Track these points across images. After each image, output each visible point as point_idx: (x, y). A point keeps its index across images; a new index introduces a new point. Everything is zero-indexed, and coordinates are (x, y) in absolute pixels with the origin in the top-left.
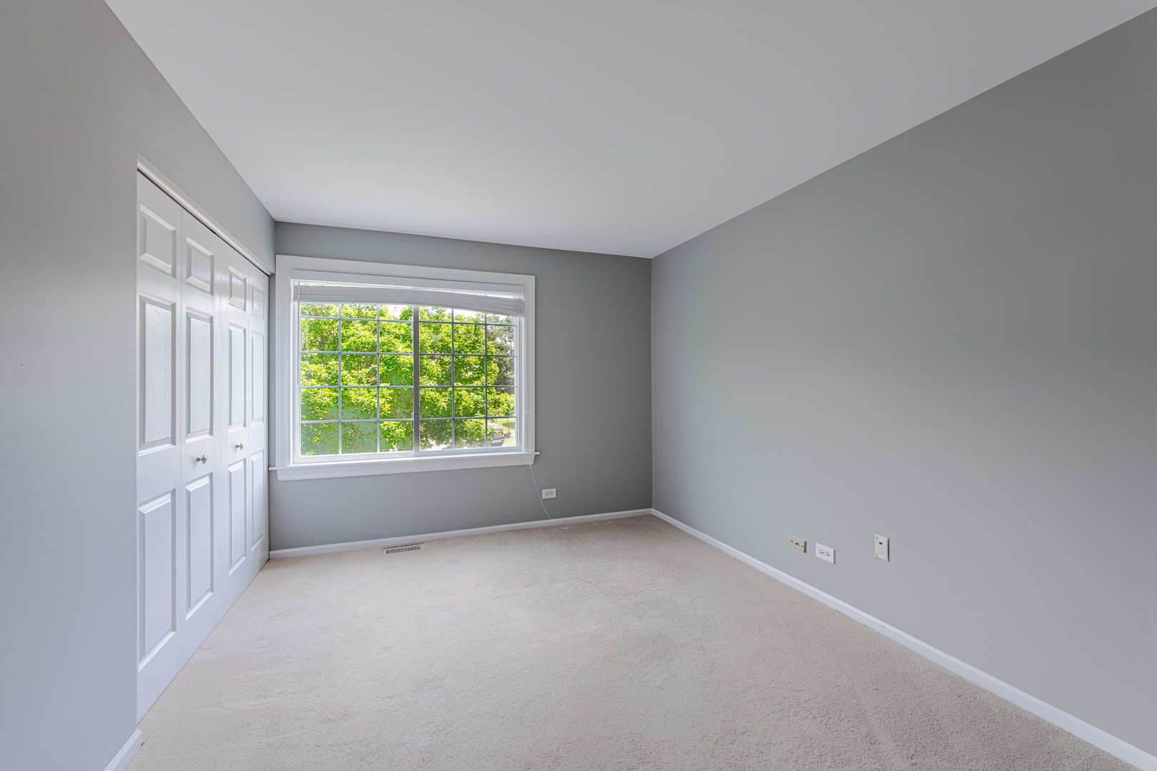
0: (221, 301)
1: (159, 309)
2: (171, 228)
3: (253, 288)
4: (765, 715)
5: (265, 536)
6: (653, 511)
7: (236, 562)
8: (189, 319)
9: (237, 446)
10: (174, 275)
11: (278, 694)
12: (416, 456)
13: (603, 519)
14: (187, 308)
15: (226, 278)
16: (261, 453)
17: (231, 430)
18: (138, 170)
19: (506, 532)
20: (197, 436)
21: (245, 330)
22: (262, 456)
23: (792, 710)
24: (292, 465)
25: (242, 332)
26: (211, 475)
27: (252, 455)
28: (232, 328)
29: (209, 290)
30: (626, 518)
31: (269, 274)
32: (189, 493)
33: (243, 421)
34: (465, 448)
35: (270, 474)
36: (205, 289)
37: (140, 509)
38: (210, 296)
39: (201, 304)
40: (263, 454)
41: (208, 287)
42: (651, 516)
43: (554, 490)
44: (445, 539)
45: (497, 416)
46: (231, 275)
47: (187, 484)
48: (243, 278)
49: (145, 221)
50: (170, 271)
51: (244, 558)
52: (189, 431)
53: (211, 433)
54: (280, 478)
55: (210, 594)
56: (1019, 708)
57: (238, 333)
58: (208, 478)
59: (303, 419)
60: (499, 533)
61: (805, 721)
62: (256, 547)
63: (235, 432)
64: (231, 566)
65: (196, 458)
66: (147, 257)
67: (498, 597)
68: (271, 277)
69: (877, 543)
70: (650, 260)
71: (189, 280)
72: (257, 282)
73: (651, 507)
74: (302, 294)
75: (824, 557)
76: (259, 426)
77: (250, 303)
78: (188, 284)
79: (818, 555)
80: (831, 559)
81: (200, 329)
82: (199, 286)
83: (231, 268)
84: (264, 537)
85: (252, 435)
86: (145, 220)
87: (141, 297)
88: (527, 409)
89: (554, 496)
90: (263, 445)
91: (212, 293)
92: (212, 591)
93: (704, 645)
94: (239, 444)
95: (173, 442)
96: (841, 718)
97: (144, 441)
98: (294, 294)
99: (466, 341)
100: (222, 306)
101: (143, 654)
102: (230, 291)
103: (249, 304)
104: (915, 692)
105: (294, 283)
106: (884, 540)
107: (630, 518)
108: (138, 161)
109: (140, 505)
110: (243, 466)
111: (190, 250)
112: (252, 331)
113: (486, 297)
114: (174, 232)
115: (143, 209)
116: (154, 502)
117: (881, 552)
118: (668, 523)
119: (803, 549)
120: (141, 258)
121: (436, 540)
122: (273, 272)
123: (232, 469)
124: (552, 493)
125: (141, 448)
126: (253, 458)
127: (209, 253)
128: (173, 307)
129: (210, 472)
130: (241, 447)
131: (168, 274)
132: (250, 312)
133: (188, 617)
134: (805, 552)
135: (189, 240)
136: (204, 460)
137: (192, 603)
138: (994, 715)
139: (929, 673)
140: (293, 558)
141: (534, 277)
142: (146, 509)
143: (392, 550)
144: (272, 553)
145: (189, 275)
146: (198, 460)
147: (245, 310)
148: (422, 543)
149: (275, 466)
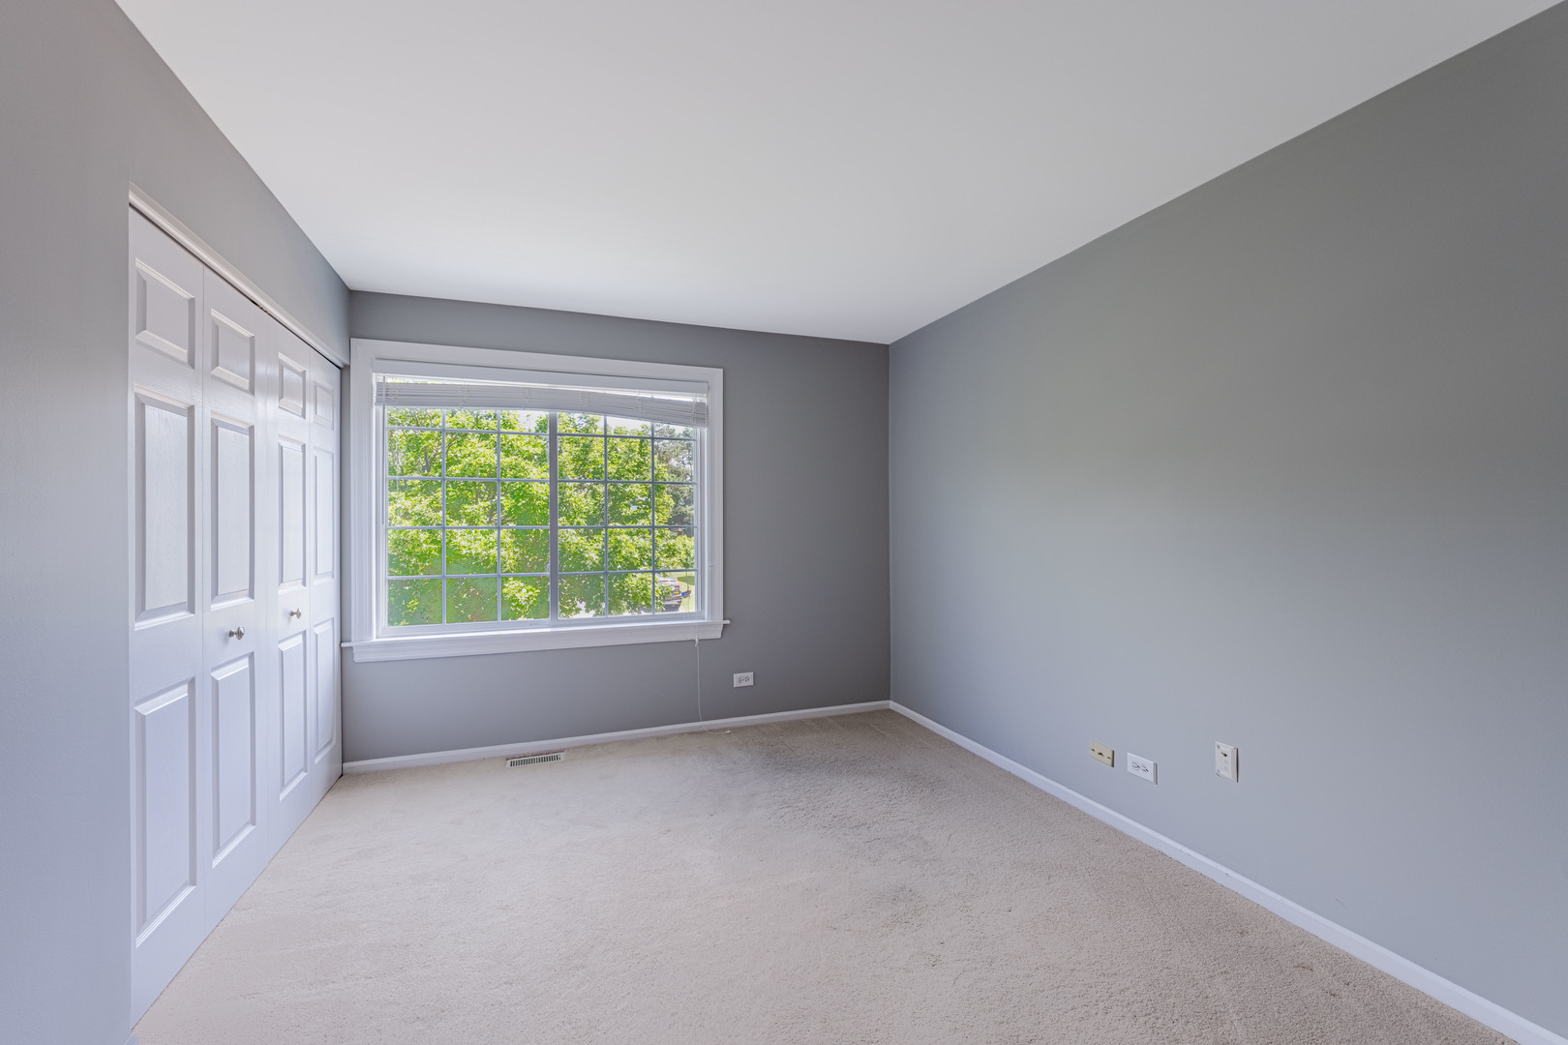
0: (266, 403)
1: (166, 414)
2: (187, 295)
3: (316, 386)
4: (1060, 1012)
5: (336, 742)
6: (892, 705)
7: (291, 781)
8: (215, 427)
9: (292, 614)
10: (192, 364)
11: (345, 978)
12: (553, 626)
13: (821, 716)
14: (212, 412)
15: (274, 371)
16: (330, 622)
17: (283, 591)
18: (131, 205)
19: (682, 734)
20: (229, 599)
21: (304, 446)
22: (331, 627)
23: (1101, 1005)
24: (374, 640)
25: (300, 448)
26: (251, 656)
27: (315, 626)
28: (284, 443)
29: (247, 387)
30: (853, 714)
31: (341, 365)
32: (216, 683)
33: (302, 576)
34: (626, 614)
35: (344, 653)
36: (241, 385)
37: (139, 708)
38: (249, 396)
39: (237, 408)
40: (333, 625)
41: (245, 383)
42: (889, 711)
43: (750, 675)
44: (594, 745)
45: (671, 568)
46: (282, 366)
47: (214, 669)
48: (300, 370)
49: (143, 284)
50: (184, 358)
51: (303, 775)
52: (215, 592)
53: (251, 595)
54: (357, 659)
55: (250, 829)
56: (1437, 1002)
57: (292, 452)
58: (246, 660)
59: (391, 573)
60: (672, 736)
61: (1121, 1022)
62: (321, 760)
63: (290, 594)
64: (283, 786)
65: (228, 631)
66: (146, 336)
67: (669, 831)
68: (344, 370)
69: (1218, 753)
70: (886, 347)
71: (214, 372)
72: (322, 377)
73: (889, 699)
74: (388, 395)
75: (1140, 773)
76: (325, 586)
77: (313, 407)
78: (214, 378)
79: (1130, 769)
80: (1150, 776)
81: (233, 445)
82: (232, 381)
83: (281, 356)
84: (334, 743)
85: (316, 599)
86: (145, 282)
87: (137, 396)
88: (712, 559)
89: (751, 683)
90: (331, 610)
91: (252, 391)
92: (253, 823)
93: (968, 904)
94: (295, 611)
95: (192, 610)
96: (1173, 1018)
97: (143, 608)
98: (378, 395)
99: (627, 463)
100: (266, 410)
101: (144, 921)
102: (281, 390)
103: (310, 409)
104: (1282, 976)
105: (377, 379)
106: (1228, 749)
107: (859, 714)
108: (130, 192)
109: (138, 703)
110: (301, 641)
111: (217, 327)
112: (315, 448)
113: (652, 400)
114: (192, 301)
115: (139, 265)
116: (160, 698)
117: (1226, 768)
118: (913, 722)
119: (1110, 761)
120: (138, 337)
121: (581, 747)
122: (347, 362)
123: (284, 647)
124: (747, 679)
125: (138, 618)
126: (317, 630)
127: (247, 334)
128: (191, 411)
129: (249, 651)
130: (299, 614)
131: (182, 363)
132: (312, 420)
133: (215, 863)
134: (1113, 766)
135: (214, 313)
136: (240, 634)
137: (221, 845)
138: (1401, 1013)
139: (1301, 947)
140: (376, 772)
141: (721, 370)
142: (147, 708)
143: (519, 761)
144: (346, 765)
145: (216, 363)
146: (231, 634)
147: (304, 416)
148: (562, 751)
149: (350, 641)
